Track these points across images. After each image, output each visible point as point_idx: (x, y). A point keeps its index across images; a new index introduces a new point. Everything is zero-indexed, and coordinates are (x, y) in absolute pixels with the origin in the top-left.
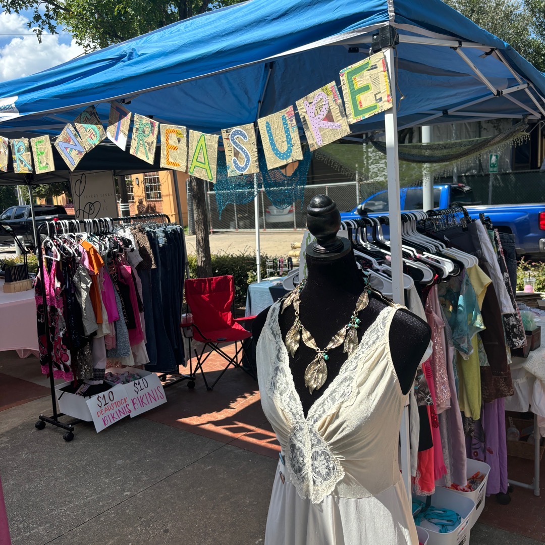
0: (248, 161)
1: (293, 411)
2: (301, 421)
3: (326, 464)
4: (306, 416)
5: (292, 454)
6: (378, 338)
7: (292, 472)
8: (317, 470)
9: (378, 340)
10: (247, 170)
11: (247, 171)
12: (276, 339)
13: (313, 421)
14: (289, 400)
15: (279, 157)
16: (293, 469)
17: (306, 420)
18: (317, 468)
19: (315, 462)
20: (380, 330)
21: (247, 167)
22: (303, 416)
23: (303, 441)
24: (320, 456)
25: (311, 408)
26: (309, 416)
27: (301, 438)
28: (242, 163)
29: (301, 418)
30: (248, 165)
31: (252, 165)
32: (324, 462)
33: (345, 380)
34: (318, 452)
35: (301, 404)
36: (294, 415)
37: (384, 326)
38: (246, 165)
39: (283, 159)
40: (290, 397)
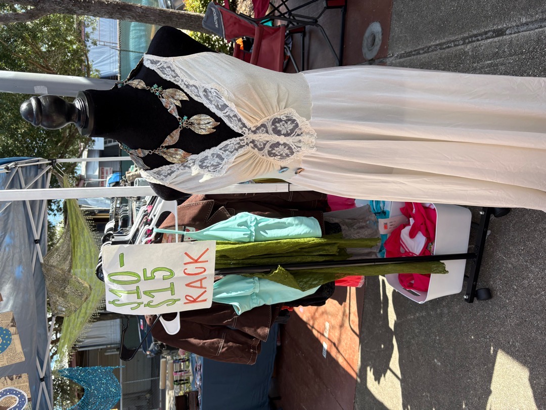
0: (11, 391)
1: (236, 147)
2: (246, 141)
3: (284, 122)
4: (240, 135)
5: (277, 155)
6: (169, 67)
7: (292, 157)
8: (289, 132)
9: (171, 67)
10: (23, 393)
11: (25, 391)
12: (175, 171)
13: (244, 128)
14: (227, 152)
15: (8, 345)
16: (290, 155)
17: (245, 136)
18: (287, 132)
19: (282, 132)
20: (161, 65)
21: (20, 393)
22: (241, 138)
23: (265, 142)
24: (276, 127)
25: (233, 129)
26: (240, 132)
27: (262, 144)
28: (13, 401)
29: (243, 140)
30: (16, 391)
31: (16, 385)
32: (281, 123)
33: (206, 96)
34: (273, 128)
35: (231, 140)
36: (241, 147)
37: (159, 62)
38: (16, 395)
39: (10, 340)
40: (225, 151)
